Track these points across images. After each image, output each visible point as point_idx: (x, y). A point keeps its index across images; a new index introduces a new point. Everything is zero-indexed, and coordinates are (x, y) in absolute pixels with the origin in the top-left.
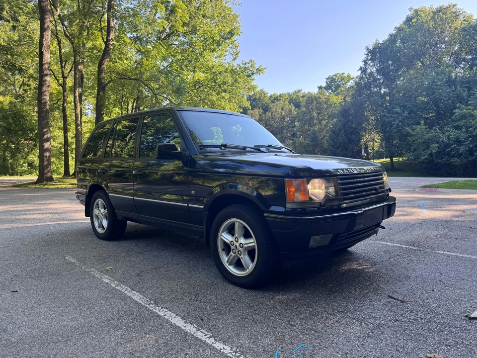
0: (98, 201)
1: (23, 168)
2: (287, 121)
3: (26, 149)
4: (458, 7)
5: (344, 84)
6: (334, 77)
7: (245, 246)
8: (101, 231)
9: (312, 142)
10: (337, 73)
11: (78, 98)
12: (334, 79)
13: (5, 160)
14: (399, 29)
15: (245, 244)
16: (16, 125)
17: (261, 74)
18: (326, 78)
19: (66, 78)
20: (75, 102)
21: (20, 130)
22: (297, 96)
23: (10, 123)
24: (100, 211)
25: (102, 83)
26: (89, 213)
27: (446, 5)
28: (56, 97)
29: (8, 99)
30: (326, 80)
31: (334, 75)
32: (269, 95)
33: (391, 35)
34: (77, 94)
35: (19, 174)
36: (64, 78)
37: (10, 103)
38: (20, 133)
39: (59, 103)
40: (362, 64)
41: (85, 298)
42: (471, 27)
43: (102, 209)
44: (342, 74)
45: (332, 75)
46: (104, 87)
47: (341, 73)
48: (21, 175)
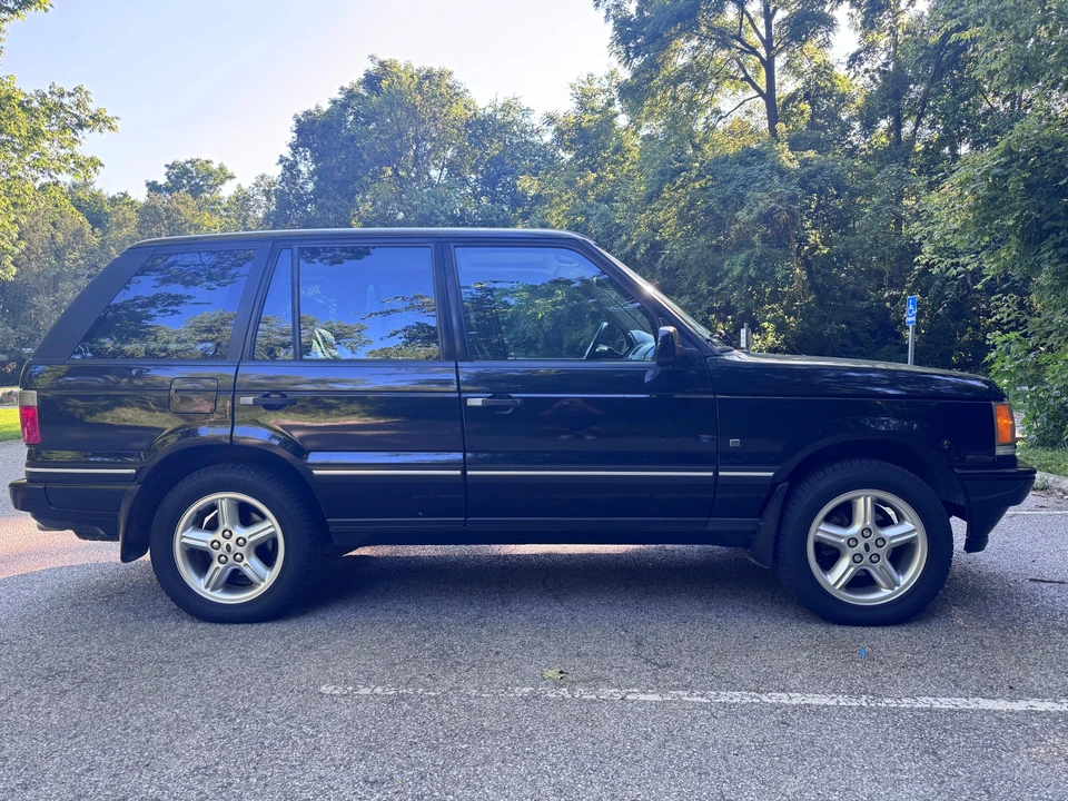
4: (455, 77)
5: (211, 187)
6: (189, 166)
10: (195, 157)
12: (188, 171)
14: (351, 95)
17: (106, 131)
18: (166, 166)
27: (436, 68)
30: (166, 170)
31: (187, 162)
33: (334, 102)
40: (287, 152)
42: (478, 121)
44: (207, 162)
45: (182, 160)
47: (204, 158)
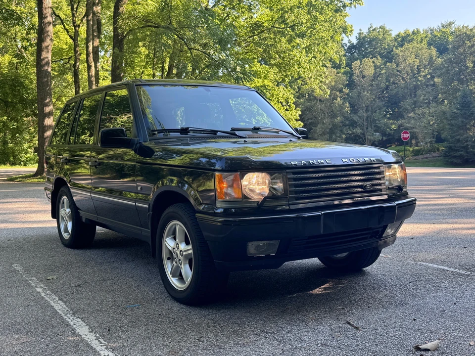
0: (64, 199)
1: (28, 155)
2: (425, 76)
3: (31, 128)
7: (184, 253)
8: (66, 236)
9: (461, 110)
11: (91, 55)
13: (5, 143)
15: (185, 251)
16: (15, 96)
19: (79, 26)
20: (87, 61)
21: (19, 103)
22: (444, 33)
23: (7, 93)
24: (65, 211)
25: (118, 34)
26: (55, 214)
28: (66, 55)
29: (7, 58)
32: (394, 34)
34: (91, 48)
35: (22, 163)
36: (76, 26)
37: (10, 63)
38: (19, 106)
39: (70, 62)
41: (5, 305)
43: (67, 208)
46: (122, 40)
48: (25, 165)
